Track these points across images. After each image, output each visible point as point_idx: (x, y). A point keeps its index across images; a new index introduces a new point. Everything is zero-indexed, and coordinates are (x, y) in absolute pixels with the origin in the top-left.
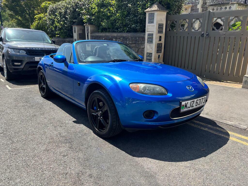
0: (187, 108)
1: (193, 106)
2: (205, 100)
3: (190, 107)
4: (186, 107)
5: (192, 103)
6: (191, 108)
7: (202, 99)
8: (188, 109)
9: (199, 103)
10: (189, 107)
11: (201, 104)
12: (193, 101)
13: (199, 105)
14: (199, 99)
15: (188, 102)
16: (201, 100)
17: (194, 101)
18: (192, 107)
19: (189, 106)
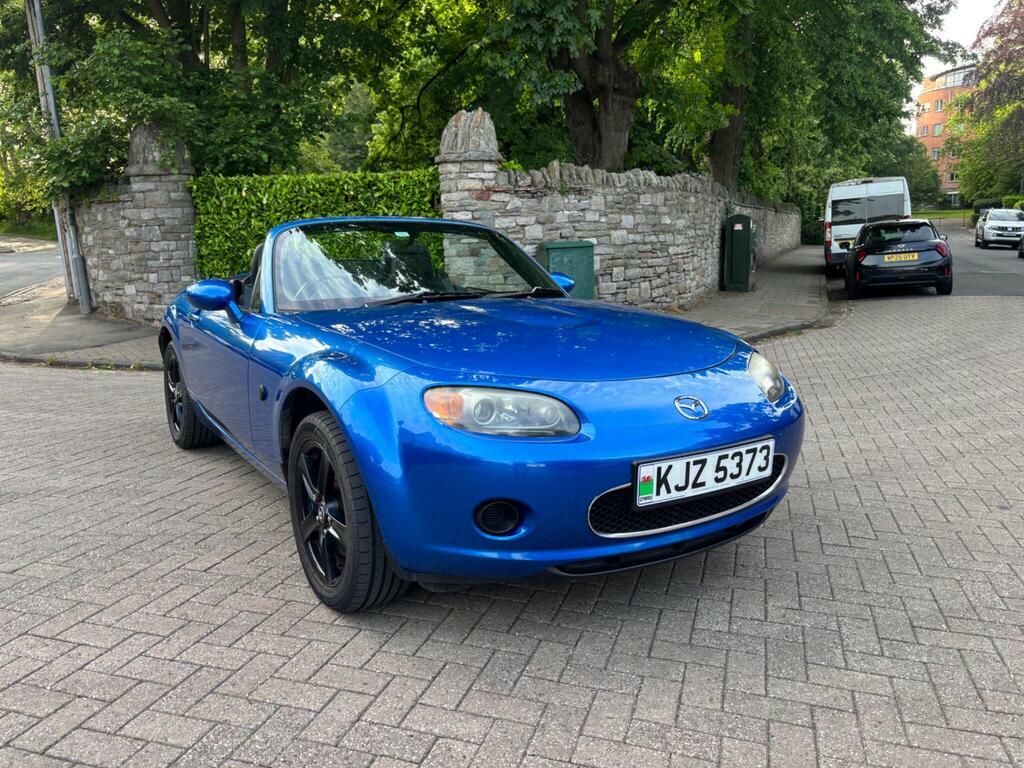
0: (669, 491)
1: (703, 484)
2: (766, 458)
3: (683, 488)
4: (663, 488)
5: (694, 470)
6: (690, 492)
7: (748, 452)
8: (675, 495)
9: (732, 468)
10: (678, 488)
11: (748, 474)
12: (695, 463)
13: (733, 477)
14: (731, 452)
15: (670, 467)
16: (747, 458)
17: (703, 462)
18: (695, 485)
19: (682, 484)
